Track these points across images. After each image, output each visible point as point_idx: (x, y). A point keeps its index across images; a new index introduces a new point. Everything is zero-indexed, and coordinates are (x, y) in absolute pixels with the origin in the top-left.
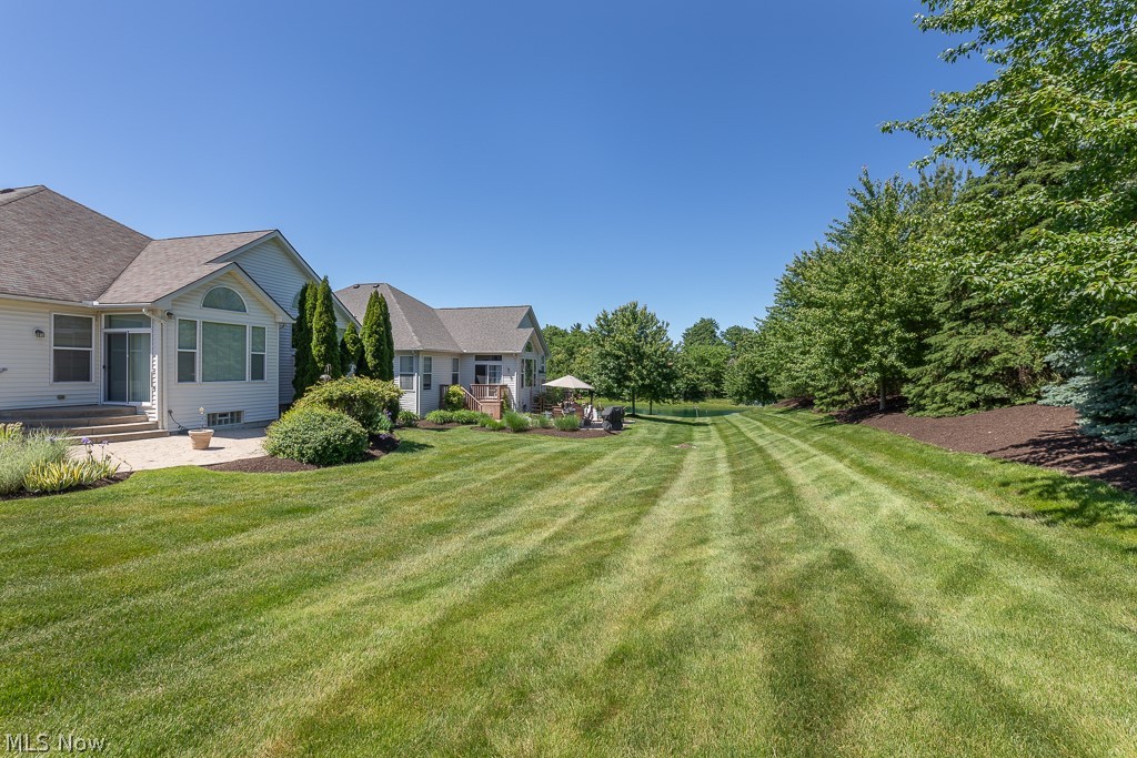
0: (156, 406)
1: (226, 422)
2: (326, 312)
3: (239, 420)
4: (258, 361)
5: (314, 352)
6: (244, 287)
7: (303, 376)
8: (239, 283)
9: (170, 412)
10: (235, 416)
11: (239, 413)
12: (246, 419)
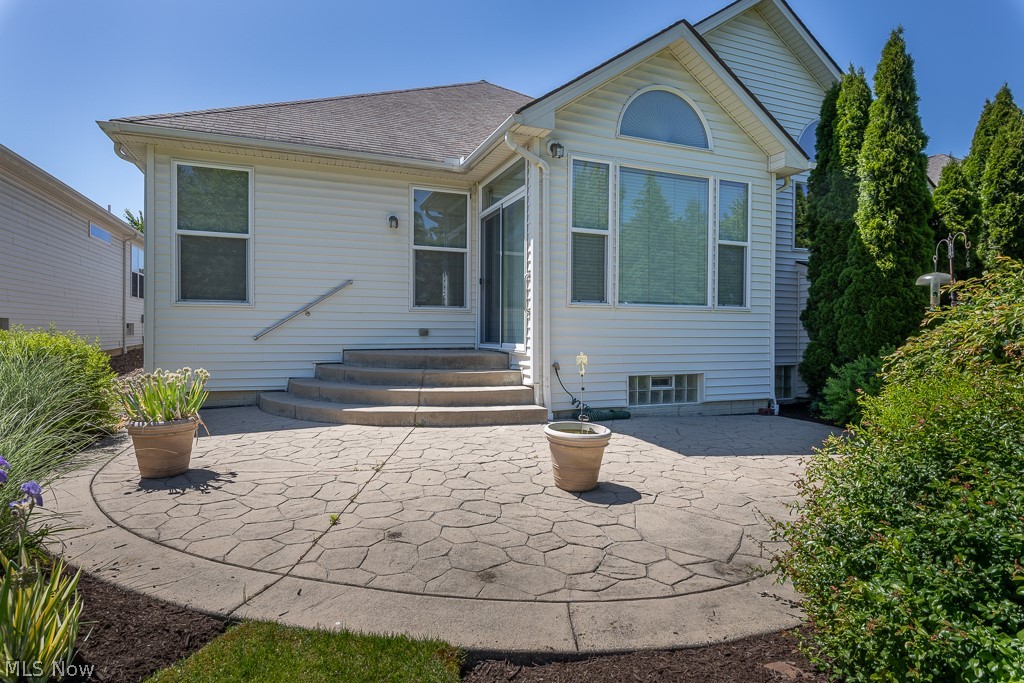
0: (530, 353)
1: (667, 396)
2: (900, 120)
3: (692, 396)
4: (733, 260)
5: (865, 233)
6: (704, 89)
7: (830, 299)
8: (695, 80)
9: (556, 367)
10: (685, 385)
11: (692, 379)
12: (708, 392)
